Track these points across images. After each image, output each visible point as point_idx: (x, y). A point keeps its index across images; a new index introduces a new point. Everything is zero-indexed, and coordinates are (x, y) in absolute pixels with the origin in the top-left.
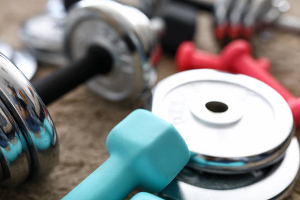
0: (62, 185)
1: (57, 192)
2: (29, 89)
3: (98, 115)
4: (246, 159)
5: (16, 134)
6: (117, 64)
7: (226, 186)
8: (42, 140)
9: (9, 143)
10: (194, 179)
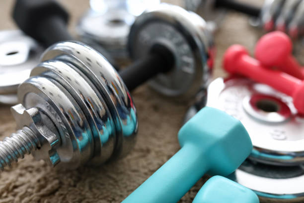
0: (134, 167)
1: (130, 173)
2: (118, 79)
3: (156, 108)
4: (293, 154)
5: (108, 119)
6: (178, 63)
7: (278, 175)
8: (128, 127)
9: (103, 127)
10: (250, 168)
